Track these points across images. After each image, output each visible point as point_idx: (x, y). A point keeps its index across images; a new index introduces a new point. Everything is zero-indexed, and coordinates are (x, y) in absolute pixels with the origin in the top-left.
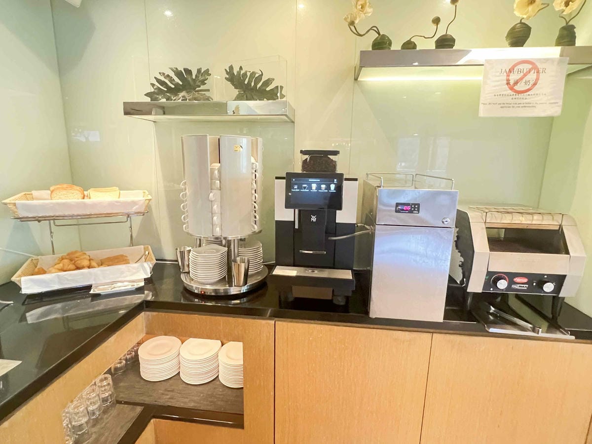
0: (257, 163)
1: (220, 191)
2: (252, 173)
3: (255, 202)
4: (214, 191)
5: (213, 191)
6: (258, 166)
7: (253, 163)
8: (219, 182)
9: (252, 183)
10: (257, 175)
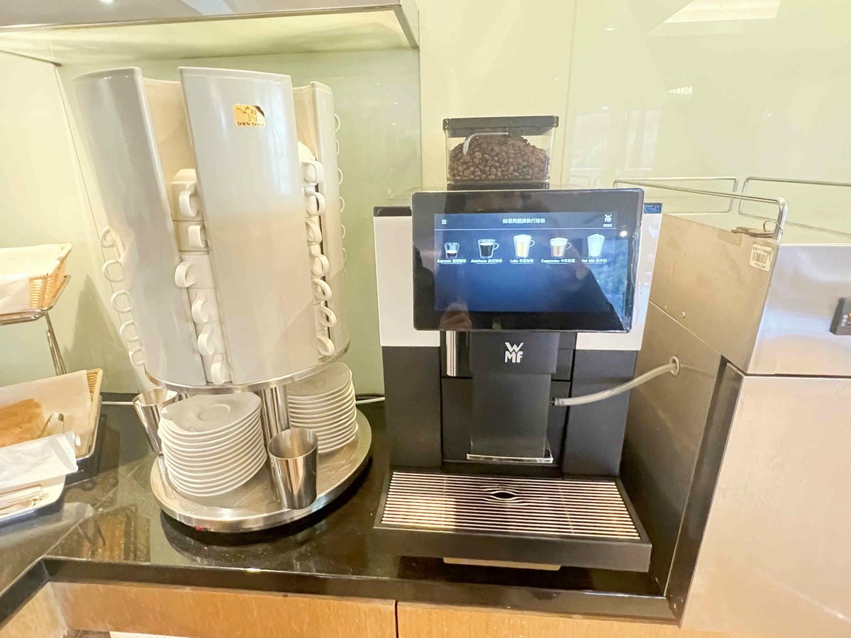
0: (318, 164)
1: (206, 257)
2: (307, 195)
3: (324, 279)
4: (190, 258)
5: (186, 256)
6: (323, 171)
7: (306, 165)
8: (198, 228)
9: (307, 225)
10: (322, 201)
